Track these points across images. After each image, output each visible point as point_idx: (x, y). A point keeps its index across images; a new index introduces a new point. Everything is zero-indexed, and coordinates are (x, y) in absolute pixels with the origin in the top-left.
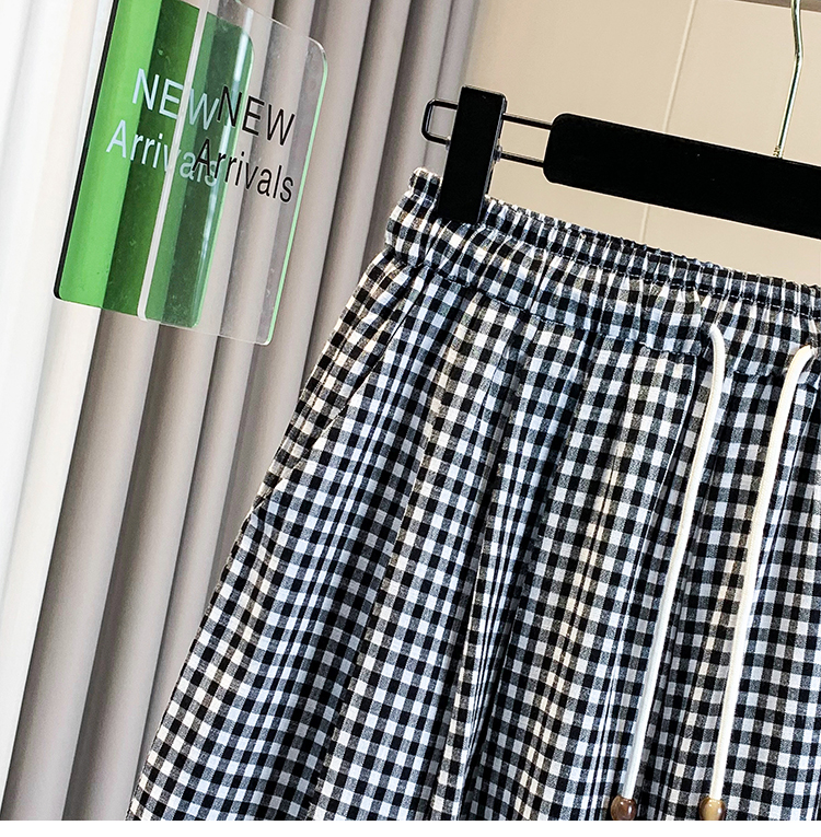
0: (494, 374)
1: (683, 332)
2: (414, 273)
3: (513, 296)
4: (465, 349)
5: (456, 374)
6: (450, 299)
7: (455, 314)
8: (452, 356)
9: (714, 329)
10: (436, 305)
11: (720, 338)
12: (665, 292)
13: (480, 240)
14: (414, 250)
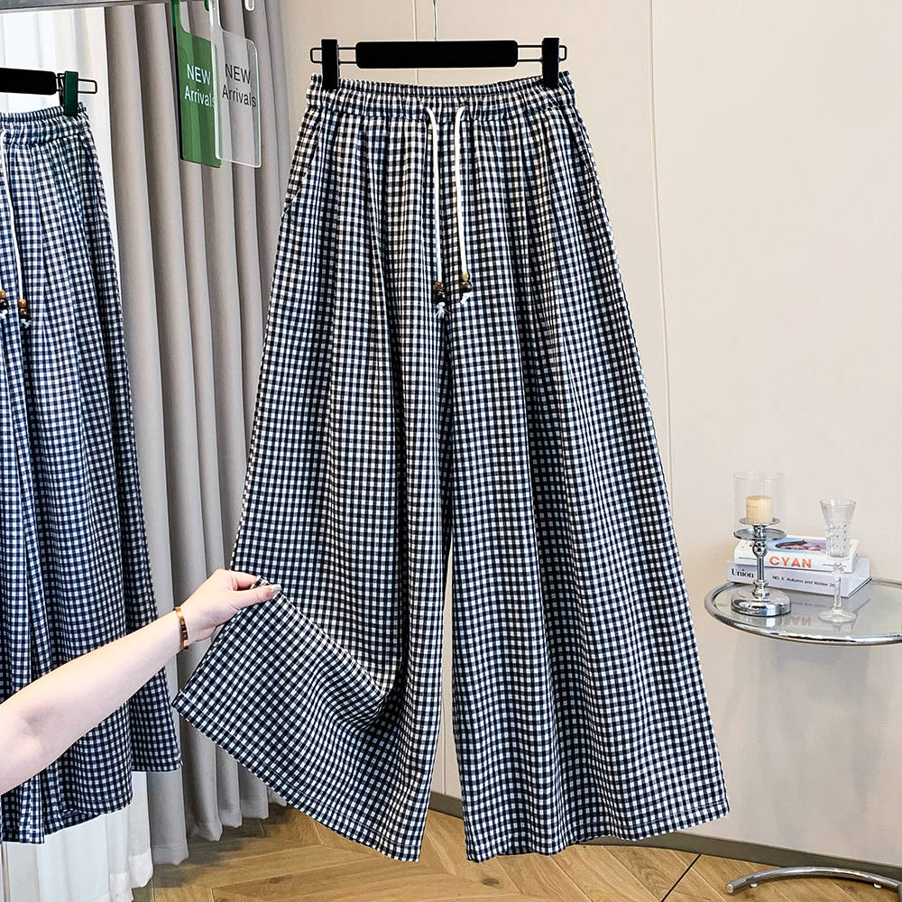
0: (357, 142)
1: (418, 112)
2: (320, 112)
3: (357, 112)
4: (345, 135)
5: (344, 145)
6: (335, 118)
7: (338, 124)
8: (341, 139)
9: (428, 109)
10: (331, 122)
11: (431, 113)
13: (341, 94)
14: (318, 103)
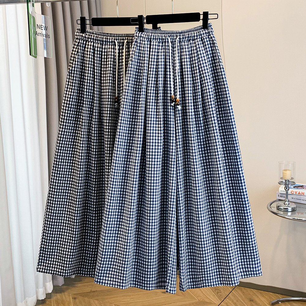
0: (92, 51)
6: (85, 42)
8: (86, 49)
10: (83, 44)
11: (116, 42)
12: (109, 37)
13: (86, 34)
14: (79, 37)
